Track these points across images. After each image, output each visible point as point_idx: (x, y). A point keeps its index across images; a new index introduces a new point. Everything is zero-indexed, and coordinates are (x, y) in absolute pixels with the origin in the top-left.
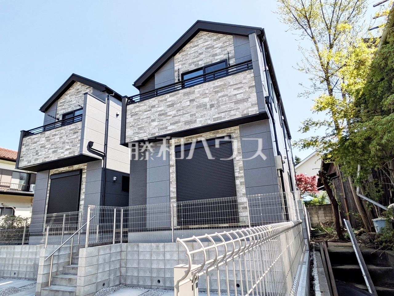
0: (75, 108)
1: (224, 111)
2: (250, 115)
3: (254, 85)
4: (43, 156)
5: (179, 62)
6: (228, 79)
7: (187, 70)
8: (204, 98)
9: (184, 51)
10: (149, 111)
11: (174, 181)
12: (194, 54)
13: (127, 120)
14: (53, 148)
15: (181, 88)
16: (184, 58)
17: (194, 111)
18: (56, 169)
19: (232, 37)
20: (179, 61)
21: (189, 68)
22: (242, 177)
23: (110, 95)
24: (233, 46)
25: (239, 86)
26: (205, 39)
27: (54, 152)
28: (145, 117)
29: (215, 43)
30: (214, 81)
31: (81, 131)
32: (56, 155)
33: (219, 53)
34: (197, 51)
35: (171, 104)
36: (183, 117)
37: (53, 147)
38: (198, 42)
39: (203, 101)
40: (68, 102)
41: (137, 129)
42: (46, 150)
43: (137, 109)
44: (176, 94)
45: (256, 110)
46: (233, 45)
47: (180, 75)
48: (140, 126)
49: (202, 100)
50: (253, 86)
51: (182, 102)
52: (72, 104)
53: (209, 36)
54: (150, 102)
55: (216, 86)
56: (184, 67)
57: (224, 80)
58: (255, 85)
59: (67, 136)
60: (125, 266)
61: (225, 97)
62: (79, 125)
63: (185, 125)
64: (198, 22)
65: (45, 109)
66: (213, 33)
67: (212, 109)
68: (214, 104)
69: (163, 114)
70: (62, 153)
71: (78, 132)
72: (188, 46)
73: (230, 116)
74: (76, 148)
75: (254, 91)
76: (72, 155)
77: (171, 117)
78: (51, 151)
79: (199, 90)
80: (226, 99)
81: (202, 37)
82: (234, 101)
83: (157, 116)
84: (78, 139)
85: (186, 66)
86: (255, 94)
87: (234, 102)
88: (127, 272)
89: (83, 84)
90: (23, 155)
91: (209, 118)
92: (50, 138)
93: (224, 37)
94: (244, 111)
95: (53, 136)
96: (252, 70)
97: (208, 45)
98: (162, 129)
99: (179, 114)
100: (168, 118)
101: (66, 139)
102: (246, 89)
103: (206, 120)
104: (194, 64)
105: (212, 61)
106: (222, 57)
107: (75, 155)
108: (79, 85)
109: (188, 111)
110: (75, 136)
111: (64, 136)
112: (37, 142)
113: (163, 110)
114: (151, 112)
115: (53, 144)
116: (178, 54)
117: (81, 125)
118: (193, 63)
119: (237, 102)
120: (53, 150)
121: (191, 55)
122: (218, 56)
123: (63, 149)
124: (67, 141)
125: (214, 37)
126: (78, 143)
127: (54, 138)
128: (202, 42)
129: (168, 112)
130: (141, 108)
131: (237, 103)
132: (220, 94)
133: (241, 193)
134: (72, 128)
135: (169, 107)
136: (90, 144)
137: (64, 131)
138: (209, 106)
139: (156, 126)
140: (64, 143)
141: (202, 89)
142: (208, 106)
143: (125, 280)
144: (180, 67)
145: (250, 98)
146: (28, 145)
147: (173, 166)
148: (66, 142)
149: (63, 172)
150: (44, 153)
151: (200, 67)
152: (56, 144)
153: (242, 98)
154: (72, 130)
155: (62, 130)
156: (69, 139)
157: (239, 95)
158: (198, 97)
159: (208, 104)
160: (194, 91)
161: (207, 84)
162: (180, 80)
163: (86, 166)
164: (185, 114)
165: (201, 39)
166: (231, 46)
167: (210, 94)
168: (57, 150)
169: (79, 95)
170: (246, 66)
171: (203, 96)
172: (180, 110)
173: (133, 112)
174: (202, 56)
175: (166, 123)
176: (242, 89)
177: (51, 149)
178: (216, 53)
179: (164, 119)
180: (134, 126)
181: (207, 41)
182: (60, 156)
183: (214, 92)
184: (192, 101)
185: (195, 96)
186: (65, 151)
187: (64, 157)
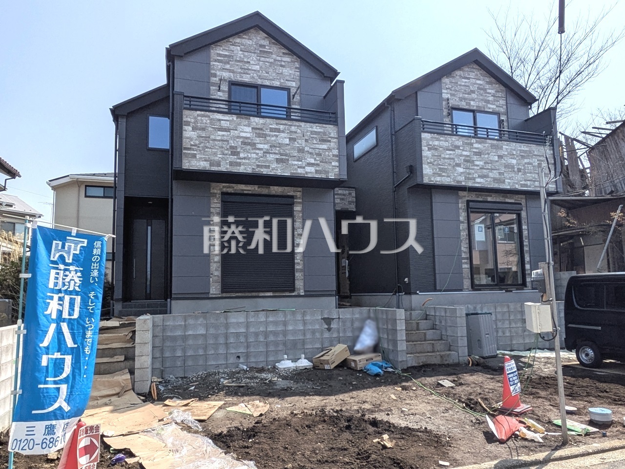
0: (259, 80)
4: (254, 161)
7: (457, 105)
9: (453, 77)
10: (452, 150)
12: (465, 87)
16: (453, 86)
17: (503, 170)
21: (459, 103)
24: (505, 100)
27: (279, 161)
28: (447, 156)
29: (487, 86)
30: (520, 144)
32: (286, 167)
33: (491, 101)
34: (468, 86)
35: (478, 152)
37: (277, 152)
38: (469, 75)
39: (511, 161)
41: (438, 170)
42: (257, 151)
43: (436, 143)
48: (442, 167)
50: (552, 164)
51: (490, 154)
52: (250, 70)
53: (482, 74)
54: (453, 139)
55: (522, 150)
57: (529, 147)
59: (306, 141)
61: (531, 166)
63: (494, 182)
64: (476, 51)
67: (519, 174)
68: (521, 168)
69: (469, 161)
70: (298, 167)
71: (330, 141)
72: (458, 73)
74: (331, 167)
76: (324, 176)
77: (479, 168)
78: (271, 157)
79: (507, 147)
81: (474, 70)
84: (331, 153)
85: (456, 98)
90: (191, 145)
92: (264, 132)
95: (272, 130)
97: (481, 85)
98: (469, 179)
100: (476, 168)
101: (306, 146)
103: (514, 183)
104: (465, 101)
105: (483, 108)
106: (495, 109)
107: (330, 177)
110: (325, 146)
111: (301, 138)
112: (232, 131)
115: (275, 146)
116: (446, 77)
120: (278, 157)
121: (462, 87)
122: (491, 104)
123: (301, 161)
125: (486, 78)
126: (333, 159)
127: (277, 136)
128: (474, 77)
134: (316, 130)
135: (476, 155)
137: (299, 131)
139: (462, 173)
140: (301, 150)
142: (516, 169)
144: (450, 96)
146: (203, 129)
150: (254, 156)
154: (316, 133)
155: (293, 127)
156: (312, 147)
158: (506, 155)
159: (515, 167)
165: (474, 73)
166: (503, 100)
167: (517, 156)
168: (288, 160)
173: (431, 145)
174: (474, 96)
175: (473, 174)
177: (272, 153)
178: (488, 98)
179: (471, 167)
180: (433, 164)
181: (479, 80)
182: (295, 171)
183: (521, 155)
184: (500, 157)
185: (503, 153)
186: (306, 166)
187: (306, 176)
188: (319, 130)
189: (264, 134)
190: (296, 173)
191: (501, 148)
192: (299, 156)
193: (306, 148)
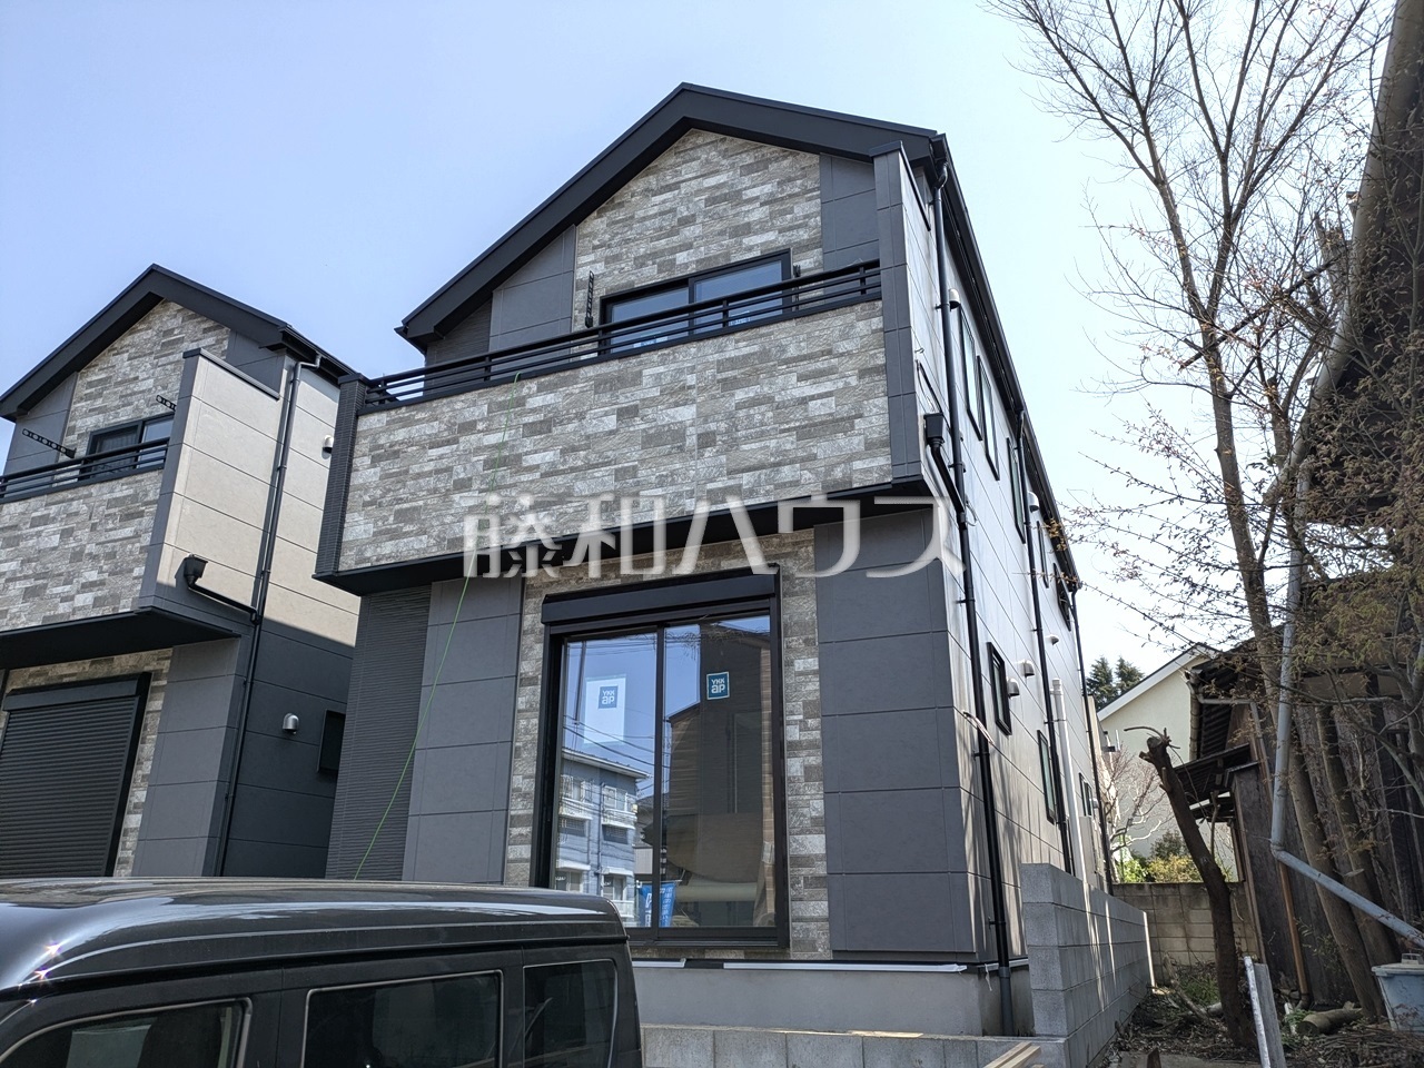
0: (147, 410)
1: (753, 462)
2: (855, 486)
3: (881, 366)
5: (595, 248)
6: (781, 331)
7: (626, 285)
8: (677, 405)
9: (621, 205)
10: (448, 443)
11: (529, 745)
12: (657, 222)
13: (353, 475)
14: (26, 577)
15: (595, 355)
16: (617, 233)
17: (634, 455)
18: (38, 668)
19: (815, 159)
20: (596, 242)
21: (633, 278)
22: (811, 745)
23: (303, 366)
24: (817, 197)
25: (820, 365)
26: (708, 161)
27: (29, 593)
28: (429, 467)
29: (747, 181)
30: (721, 339)
31: (153, 508)
32: (39, 605)
33: (760, 221)
34: (673, 211)
35: (541, 422)
36: (584, 479)
37: (30, 572)
38: (677, 173)
39: (673, 417)
40: (120, 383)
41: (392, 518)
43: (401, 435)
44: (565, 383)
45: (880, 467)
46: (818, 192)
47: (597, 302)
48: (405, 506)
49: (669, 411)
50: (876, 370)
51: (588, 416)
52: (134, 393)
53: (726, 150)
54: (456, 407)
55: (731, 360)
56: (616, 272)
57: (762, 336)
58: (885, 365)
59: (93, 528)
61: (763, 408)
62: (150, 483)
64: (685, 91)
65: (20, 406)
66: (740, 141)
67: (707, 455)
68: (714, 433)
69: (504, 462)
70: (63, 600)
71: (141, 514)
72: (637, 185)
73: (778, 486)
74: (128, 583)
75: (881, 389)
76: (107, 611)
77: (538, 475)
78: (18, 587)
79: (661, 369)
80: (763, 414)
81: (699, 152)
82: (797, 424)
83: (481, 469)
84: (138, 545)
85: (623, 265)
86: (882, 401)
87: (795, 428)
89: (191, 313)
91: (688, 488)
92: (19, 533)
93: (785, 157)
94: (832, 467)
95: (35, 522)
96: (879, 304)
97: (717, 187)
99: (572, 462)
100: (525, 477)
101: (89, 541)
102: (849, 380)
103: (680, 495)
104: (658, 260)
105: (727, 255)
106: (771, 242)
107: (120, 611)
108: (175, 316)
109: (609, 453)
110: (128, 532)
111: (81, 525)
113: (503, 445)
114: (457, 449)
115: (30, 561)
116: (595, 214)
117: (159, 485)
118: (653, 255)
119: (810, 430)
120: (28, 585)
121: (648, 223)
122: (755, 234)
123: (71, 583)
124: (91, 548)
125: (744, 155)
126: (136, 561)
127: (39, 534)
128: (694, 175)
129: (526, 454)
130: (415, 431)
131: (810, 436)
132: (740, 395)
133: (805, 816)
134: (118, 494)
135: (534, 433)
136: (192, 568)
137: (85, 508)
138: (694, 437)
139: (471, 509)
140: (77, 556)
141: (673, 366)
142: (691, 441)
144: (600, 268)
145: (861, 416)
147: (531, 681)
148: (86, 552)
149: (66, 680)
151: (678, 274)
152: (43, 560)
153: (831, 414)
154: (117, 502)
155: (75, 503)
156: (103, 539)
157: (819, 401)
158: (653, 399)
159: (691, 430)
160: (641, 372)
161: (693, 350)
162: (596, 324)
163: (167, 663)
164: (596, 466)
165: (694, 160)
166: (810, 199)
167: (702, 390)
168: (45, 587)
169: (171, 358)
170: (857, 284)
171: (671, 394)
172: (574, 449)
173: (381, 446)
174: (689, 232)
176: (833, 377)
177: (19, 579)
178: (746, 219)
179: (509, 481)
180: (380, 505)
181: (717, 172)
182: (52, 613)
183: (719, 382)
184: (627, 414)
185: (640, 394)
186: (78, 592)
187: (71, 619)
188: (126, 493)
189: (18, 536)
190: (55, 616)
191: (636, 379)
192: (69, 572)
193: (88, 546)
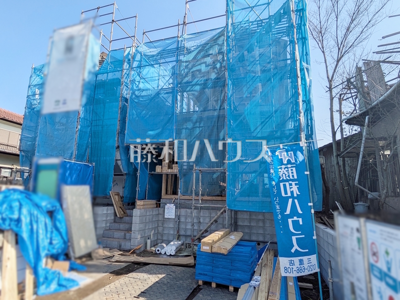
60: (161, 226)
88: (163, 230)
143: (162, 236)
